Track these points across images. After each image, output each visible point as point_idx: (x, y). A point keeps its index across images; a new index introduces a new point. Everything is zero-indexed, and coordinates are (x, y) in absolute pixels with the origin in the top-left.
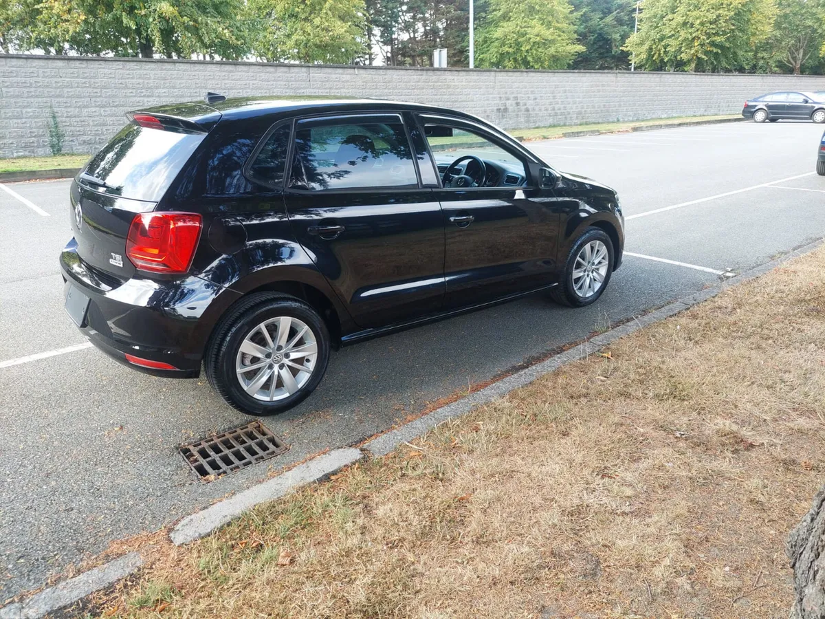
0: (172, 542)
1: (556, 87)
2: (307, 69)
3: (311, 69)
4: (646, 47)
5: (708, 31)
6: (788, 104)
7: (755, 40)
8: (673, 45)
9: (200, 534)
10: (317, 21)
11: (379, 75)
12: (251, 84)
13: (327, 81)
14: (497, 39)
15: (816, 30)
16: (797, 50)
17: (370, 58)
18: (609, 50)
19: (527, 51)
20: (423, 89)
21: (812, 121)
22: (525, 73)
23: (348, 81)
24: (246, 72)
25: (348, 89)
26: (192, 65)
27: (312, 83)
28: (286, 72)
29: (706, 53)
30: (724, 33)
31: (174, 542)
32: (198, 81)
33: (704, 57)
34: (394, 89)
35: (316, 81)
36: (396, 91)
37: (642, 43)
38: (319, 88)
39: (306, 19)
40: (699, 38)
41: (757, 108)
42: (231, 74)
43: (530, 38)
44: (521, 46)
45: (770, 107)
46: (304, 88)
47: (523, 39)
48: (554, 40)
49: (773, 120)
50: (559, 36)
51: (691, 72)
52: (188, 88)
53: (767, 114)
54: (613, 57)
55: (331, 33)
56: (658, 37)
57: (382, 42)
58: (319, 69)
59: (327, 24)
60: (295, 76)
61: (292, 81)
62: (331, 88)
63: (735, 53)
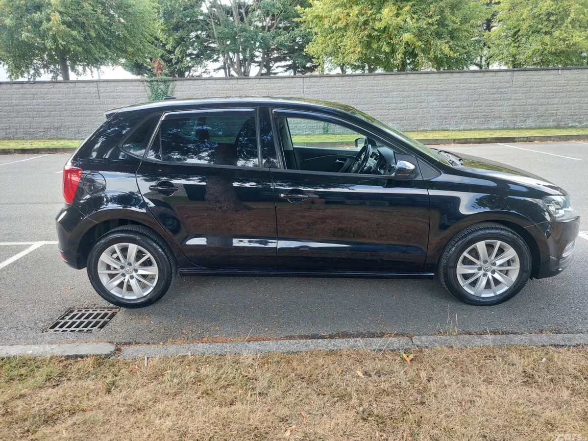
3: (515, 73)
10: (556, 33)
12: (461, 86)
13: (529, 81)
23: (549, 81)
25: (548, 87)
27: (514, 83)
32: (421, 86)
35: (518, 82)
38: (520, 87)
39: (546, 33)
42: (447, 80)
55: (567, 42)
59: (565, 35)
60: (500, 78)
61: (496, 83)
62: (531, 87)
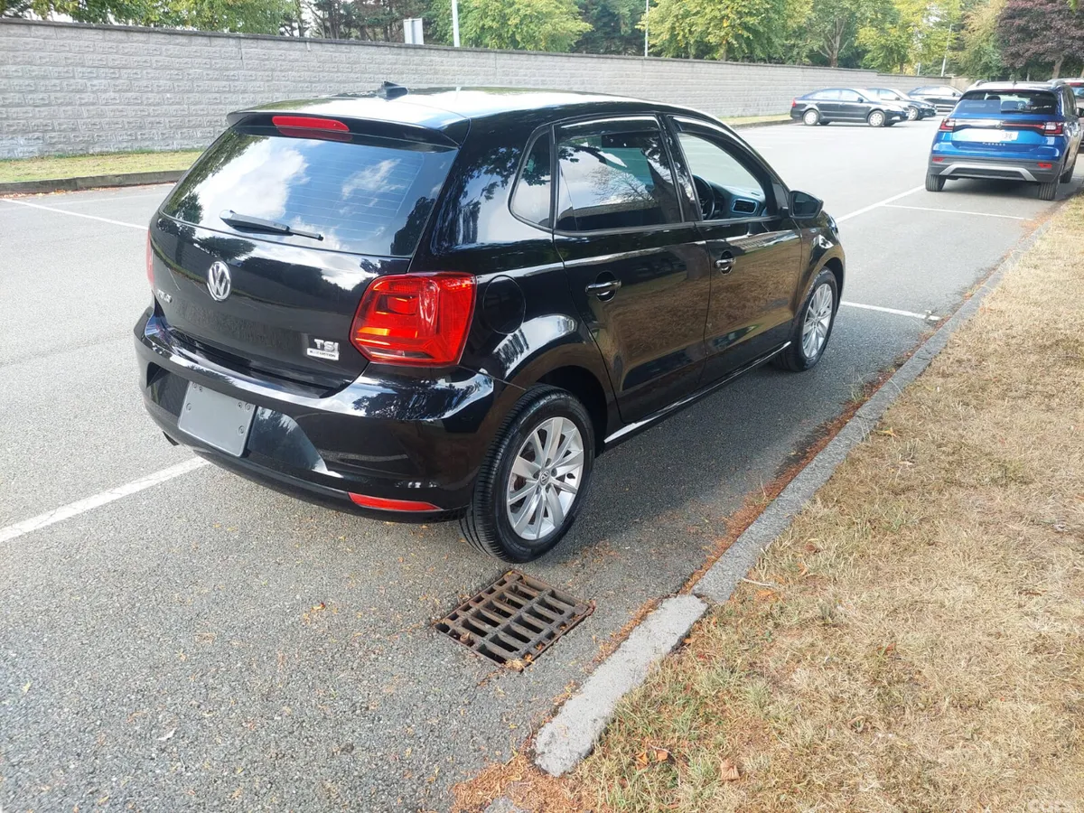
0: (546, 772)
1: (572, 76)
2: (237, 40)
3: (243, 41)
4: (668, 25)
5: (739, 9)
6: (841, 103)
7: (792, 24)
8: (700, 24)
9: (580, 754)
11: (340, 52)
12: (153, 61)
13: (267, 60)
14: (476, 8)
15: (854, 13)
16: (834, 37)
17: (299, 27)
18: (616, 29)
19: (516, 26)
20: (402, 73)
21: (867, 124)
22: (533, 56)
23: (297, 60)
24: (144, 42)
25: (298, 71)
26: (59, 30)
27: (245, 62)
28: (206, 45)
29: (737, 37)
30: (758, 13)
31: (550, 771)
32: (70, 55)
33: (735, 42)
34: (363, 73)
35: (250, 58)
36: (366, 75)
37: (663, 21)
38: (255, 69)
40: (729, 18)
41: (807, 108)
42: (121, 45)
43: (519, 10)
44: (509, 19)
45: (821, 107)
46: (234, 69)
47: (511, 9)
48: (550, 13)
49: (825, 123)
50: (557, 7)
51: (723, 61)
52: (55, 64)
53: (819, 116)
54: (621, 38)
56: (681, 12)
57: (315, 5)
58: (255, 41)
60: (220, 51)
61: (214, 58)
62: (273, 70)
63: (769, 39)
